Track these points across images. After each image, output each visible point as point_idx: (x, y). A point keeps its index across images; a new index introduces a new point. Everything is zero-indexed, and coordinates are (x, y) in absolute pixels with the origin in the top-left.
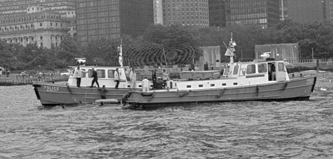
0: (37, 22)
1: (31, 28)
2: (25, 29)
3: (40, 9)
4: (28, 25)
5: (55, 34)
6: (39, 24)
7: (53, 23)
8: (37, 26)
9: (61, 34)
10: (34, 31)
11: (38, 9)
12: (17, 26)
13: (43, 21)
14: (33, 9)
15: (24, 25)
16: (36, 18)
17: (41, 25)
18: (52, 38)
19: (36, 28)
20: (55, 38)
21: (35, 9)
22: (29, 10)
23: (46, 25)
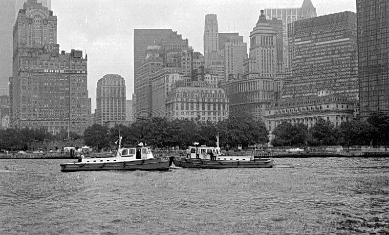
0: (325, 104)
1: (319, 109)
2: (315, 110)
3: (329, 92)
4: (317, 106)
5: (341, 114)
6: (326, 106)
7: (339, 105)
8: (324, 107)
9: (346, 114)
10: (322, 112)
11: (327, 92)
12: (309, 107)
13: (330, 103)
14: (323, 93)
15: (314, 107)
16: (324, 101)
17: (328, 107)
18: (338, 118)
19: (324, 109)
20: (340, 119)
21: (324, 92)
22: (319, 94)
23: (332, 106)
